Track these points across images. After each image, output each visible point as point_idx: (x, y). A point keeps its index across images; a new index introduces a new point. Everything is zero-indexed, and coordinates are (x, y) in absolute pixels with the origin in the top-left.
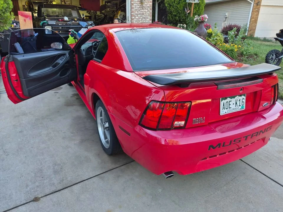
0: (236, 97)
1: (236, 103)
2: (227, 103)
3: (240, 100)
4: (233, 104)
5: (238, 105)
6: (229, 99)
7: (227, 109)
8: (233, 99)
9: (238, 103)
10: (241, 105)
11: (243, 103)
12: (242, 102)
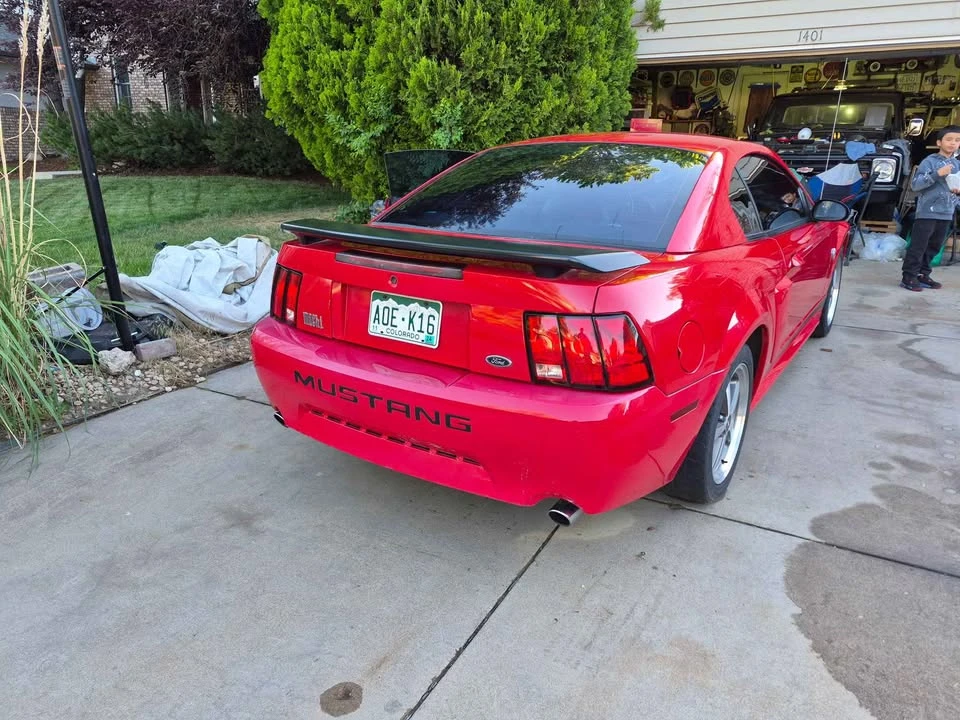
0: (412, 305)
1: (411, 321)
2: (386, 310)
3: (421, 316)
4: (403, 319)
5: (417, 328)
6: (391, 303)
7: (387, 324)
8: (402, 306)
9: (417, 321)
10: (424, 328)
11: (431, 327)
12: (429, 324)
